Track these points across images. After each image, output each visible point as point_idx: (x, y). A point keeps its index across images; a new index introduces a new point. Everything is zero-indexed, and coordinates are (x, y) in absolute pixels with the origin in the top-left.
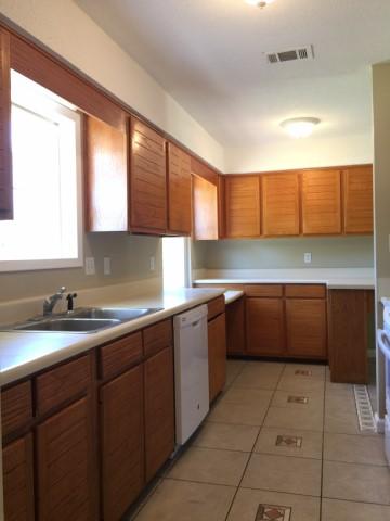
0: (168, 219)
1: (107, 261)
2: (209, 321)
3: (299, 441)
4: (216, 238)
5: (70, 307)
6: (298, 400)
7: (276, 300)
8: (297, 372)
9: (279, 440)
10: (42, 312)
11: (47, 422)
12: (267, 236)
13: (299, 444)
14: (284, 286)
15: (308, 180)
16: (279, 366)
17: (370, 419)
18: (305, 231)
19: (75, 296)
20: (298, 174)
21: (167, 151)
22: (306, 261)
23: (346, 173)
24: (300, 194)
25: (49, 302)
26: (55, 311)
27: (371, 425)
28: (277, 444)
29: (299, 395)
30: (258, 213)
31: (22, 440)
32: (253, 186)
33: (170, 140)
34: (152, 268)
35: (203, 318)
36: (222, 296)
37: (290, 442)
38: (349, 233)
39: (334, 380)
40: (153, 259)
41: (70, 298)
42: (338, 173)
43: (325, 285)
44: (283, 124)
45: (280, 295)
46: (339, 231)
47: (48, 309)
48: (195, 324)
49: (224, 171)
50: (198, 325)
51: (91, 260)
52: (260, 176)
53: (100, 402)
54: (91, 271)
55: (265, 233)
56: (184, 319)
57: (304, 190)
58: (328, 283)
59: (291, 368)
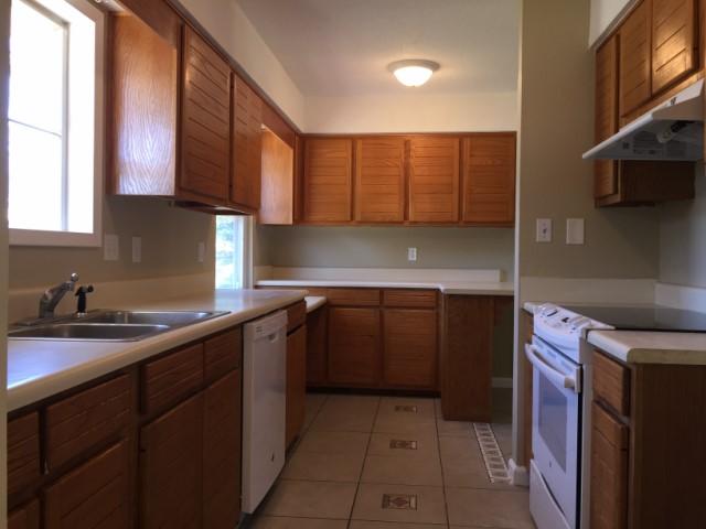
0: (231, 186)
1: (137, 242)
2: (288, 334)
3: (413, 501)
4: (291, 222)
5: (81, 307)
6: (404, 445)
7: (372, 310)
8: (397, 409)
9: (386, 501)
10: (36, 312)
11: (63, 481)
12: (361, 223)
13: (413, 505)
14: (382, 291)
15: (418, 149)
16: (372, 401)
17: (501, 467)
18: (411, 217)
19: (91, 289)
20: (404, 140)
21: (232, 87)
22: (410, 259)
23: (467, 142)
24: (407, 168)
25: (50, 297)
26: (58, 311)
27: (504, 475)
28: (383, 506)
29: (404, 439)
30: (348, 190)
31: (22, 511)
32: (344, 153)
33: (236, 72)
34: (201, 260)
35: (281, 330)
36: (302, 302)
37: (400, 502)
38: (469, 223)
39: (448, 417)
40: (202, 245)
41: (81, 293)
42: (456, 142)
43: (438, 290)
44: (392, 67)
45: (377, 303)
46: (456, 219)
47: (48, 307)
48: (271, 337)
49: (303, 128)
50: (277, 338)
51: (113, 240)
52: (353, 139)
53: (141, 450)
54: (111, 255)
55: (358, 217)
56: (259, 330)
57: (412, 161)
58: (442, 288)
59: (389, 403)
